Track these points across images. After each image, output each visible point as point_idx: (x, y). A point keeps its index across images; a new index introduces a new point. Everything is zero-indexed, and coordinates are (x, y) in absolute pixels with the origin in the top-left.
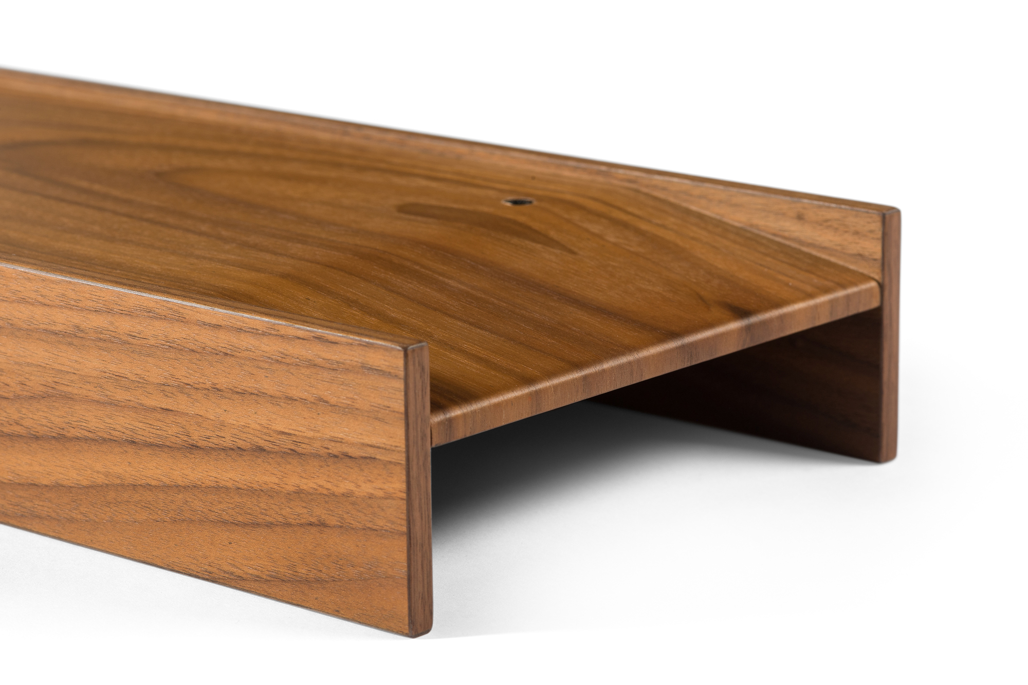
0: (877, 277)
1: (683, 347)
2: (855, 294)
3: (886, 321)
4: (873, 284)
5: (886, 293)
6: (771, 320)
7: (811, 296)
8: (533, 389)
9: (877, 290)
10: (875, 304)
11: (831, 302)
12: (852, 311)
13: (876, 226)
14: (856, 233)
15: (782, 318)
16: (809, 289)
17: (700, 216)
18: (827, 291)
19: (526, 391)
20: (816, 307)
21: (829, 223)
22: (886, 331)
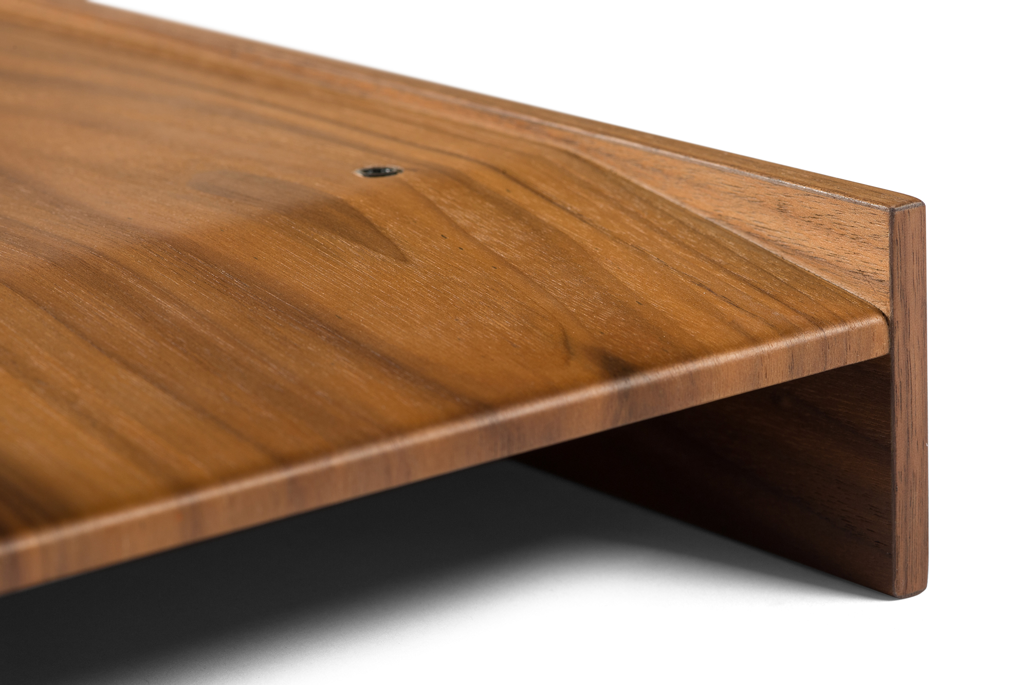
0: (884, 309)
1: (493, 428)
2: (837, 337)
3: (899, 378)
4: (876, 320)
5: (899, 334)
6: (670, 382)
7: (755, 341)
8: (186, 500)
9: (884, 329)
10: (879, 351)
11: (791, 350)
12: (834, 363)
13: (882, 229)
14: (855, 238)
15: (691, 377)
16: (757, 327)
17: (651, 200)
18: (788, 331)
19: (173, 504)
20: (761, 358)
21: (819, 221)
22: (900, 392)
